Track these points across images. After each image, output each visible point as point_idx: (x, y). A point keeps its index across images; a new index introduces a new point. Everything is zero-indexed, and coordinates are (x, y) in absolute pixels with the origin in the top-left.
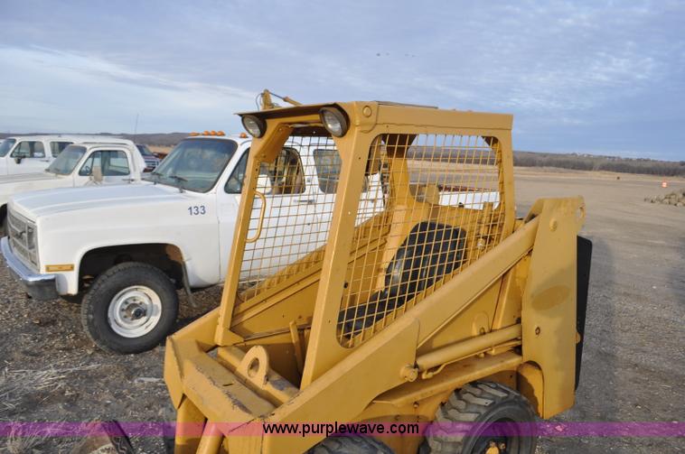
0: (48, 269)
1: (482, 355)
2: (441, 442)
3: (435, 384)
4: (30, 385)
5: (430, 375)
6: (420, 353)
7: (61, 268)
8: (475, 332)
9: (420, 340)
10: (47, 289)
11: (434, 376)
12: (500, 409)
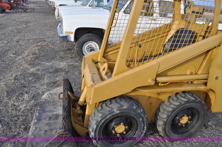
0: (66, 32)
1: (190, 82)
2: (164, 109)
3: (163, 88)
4: (58, 66)
5: (162, 85)
6: (158, 76)
7: (69, 33)
8: (188, 73)
9: (159, 71)
10: (65, 39)
11: (164, 86)
12: (191, 104)
